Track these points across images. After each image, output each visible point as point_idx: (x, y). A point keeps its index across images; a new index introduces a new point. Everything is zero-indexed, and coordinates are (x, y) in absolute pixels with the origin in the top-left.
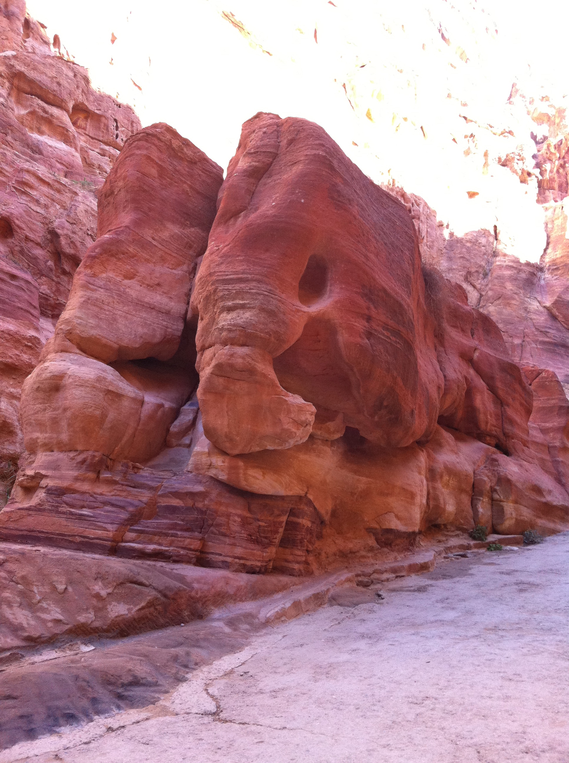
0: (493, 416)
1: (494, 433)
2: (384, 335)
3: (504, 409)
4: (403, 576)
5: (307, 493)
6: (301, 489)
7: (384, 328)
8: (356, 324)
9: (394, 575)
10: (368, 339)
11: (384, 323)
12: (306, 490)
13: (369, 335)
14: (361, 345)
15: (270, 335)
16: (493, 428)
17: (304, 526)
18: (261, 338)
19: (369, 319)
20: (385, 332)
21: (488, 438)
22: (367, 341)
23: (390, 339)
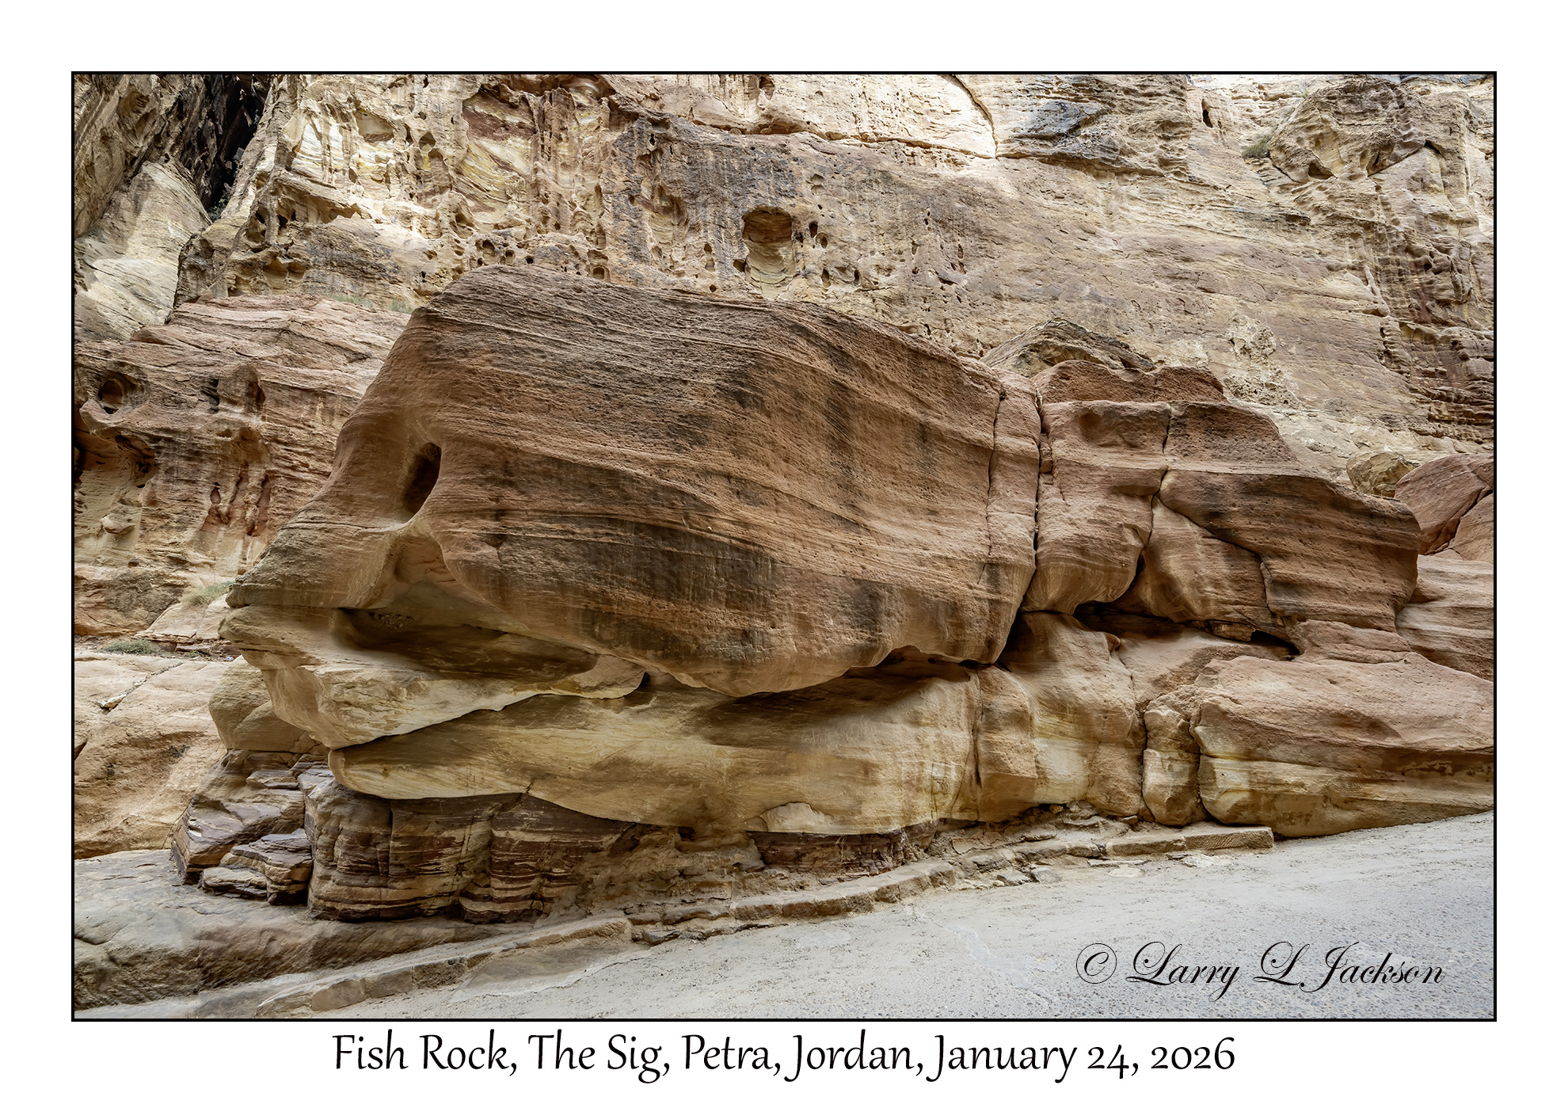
0: (1226, 583)
1: (1235, 616)
2: (551, 530)
3: (1267, 565)
4: (764, 926)
5: (529, 788)
6: (513, 784)
7: (549, 520)
8: (460, 530)
9: (740, 923)
10: (497, 546)
11: (555, 512)
12: (528, 784)
13: (497, 540)
14: (466, 561)
15: (278, 583)
16: (1229, 608)
17: (512, 841)
18: (264, 590)
19: (500, 514)
20: (555, 526)
21: (1224, 628)
22: (489, 551)
23: (573, 533)
